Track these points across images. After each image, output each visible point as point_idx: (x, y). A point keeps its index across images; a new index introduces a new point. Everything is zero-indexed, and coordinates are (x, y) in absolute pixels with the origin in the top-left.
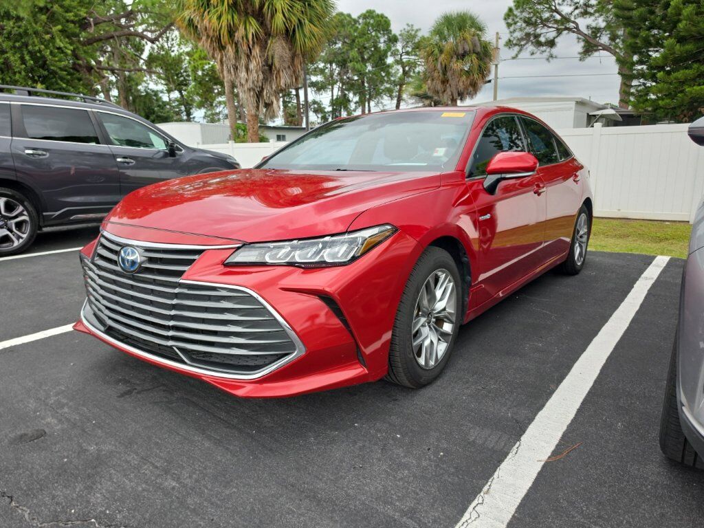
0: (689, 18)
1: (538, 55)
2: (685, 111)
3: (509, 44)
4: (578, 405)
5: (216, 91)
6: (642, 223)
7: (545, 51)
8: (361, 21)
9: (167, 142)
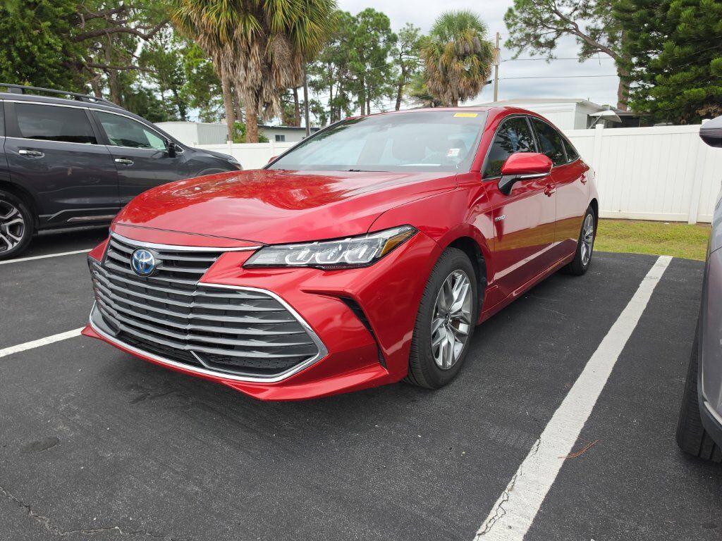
0: (687, 21)
1: (537, 56)
2: (683, 114)
3: (509, 44)
4: (593, 403)
5: (211, 90)
6: (642, 223)
7: (545, 52)
8: (360, 19)
9: (167, 142)
